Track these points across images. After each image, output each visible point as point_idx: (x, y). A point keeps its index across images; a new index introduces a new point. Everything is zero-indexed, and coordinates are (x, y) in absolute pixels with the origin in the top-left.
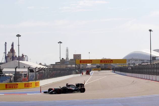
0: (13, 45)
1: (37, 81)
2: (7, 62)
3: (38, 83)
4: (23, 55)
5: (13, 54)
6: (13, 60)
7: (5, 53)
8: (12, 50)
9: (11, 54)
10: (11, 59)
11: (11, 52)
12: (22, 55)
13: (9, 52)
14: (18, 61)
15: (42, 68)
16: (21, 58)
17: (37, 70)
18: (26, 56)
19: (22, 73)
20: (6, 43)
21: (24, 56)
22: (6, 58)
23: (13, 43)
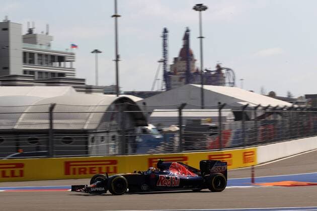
0: (186, 38)
2: (168, 88)
3: (253, 153)
4: (219, 69)
5: (188, 66)
6: (188, 82)
7: (164, 61)
8: (186, 54)
9: (182, 65)
10: (184, 80)
11: (181, 60)
12: (218, 66)
13: (176, 59)
14: (199, 86)
15: (275, 108)
16: (214, 76)
17: (259, 114)
18: (228, 69)
19: (210, 122)
20: (165, 31)
21: (224, 71)
22: (167, 76)
23: (188, 31)
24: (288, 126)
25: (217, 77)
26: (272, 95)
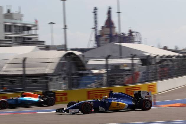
0: (109, 13)
1: (151, 83)
2: (98, 45)
4: (131, 32)
5: (111, 31)
6: (111, 41)
7: (95, 28)
8: (109, 23)
9: (107, 31)
10: (108, 40)
11: (107, 27)
13: (103, 27)
16: (127, 37)
17: (158, 61)
18: (137, 33)
19: (126, 67)
20: (96, 9)
21: (134, 34)
22: (97, 38)
23: (110, 9)
24: (176, 68)
25: (129, 38)
26: (165, 48)
